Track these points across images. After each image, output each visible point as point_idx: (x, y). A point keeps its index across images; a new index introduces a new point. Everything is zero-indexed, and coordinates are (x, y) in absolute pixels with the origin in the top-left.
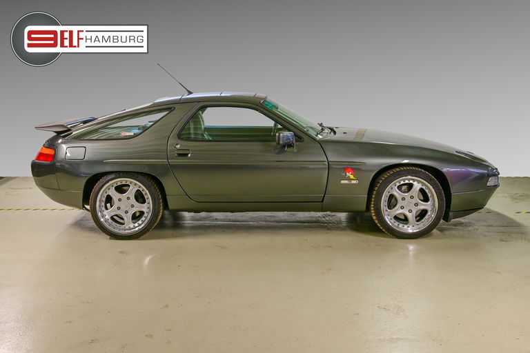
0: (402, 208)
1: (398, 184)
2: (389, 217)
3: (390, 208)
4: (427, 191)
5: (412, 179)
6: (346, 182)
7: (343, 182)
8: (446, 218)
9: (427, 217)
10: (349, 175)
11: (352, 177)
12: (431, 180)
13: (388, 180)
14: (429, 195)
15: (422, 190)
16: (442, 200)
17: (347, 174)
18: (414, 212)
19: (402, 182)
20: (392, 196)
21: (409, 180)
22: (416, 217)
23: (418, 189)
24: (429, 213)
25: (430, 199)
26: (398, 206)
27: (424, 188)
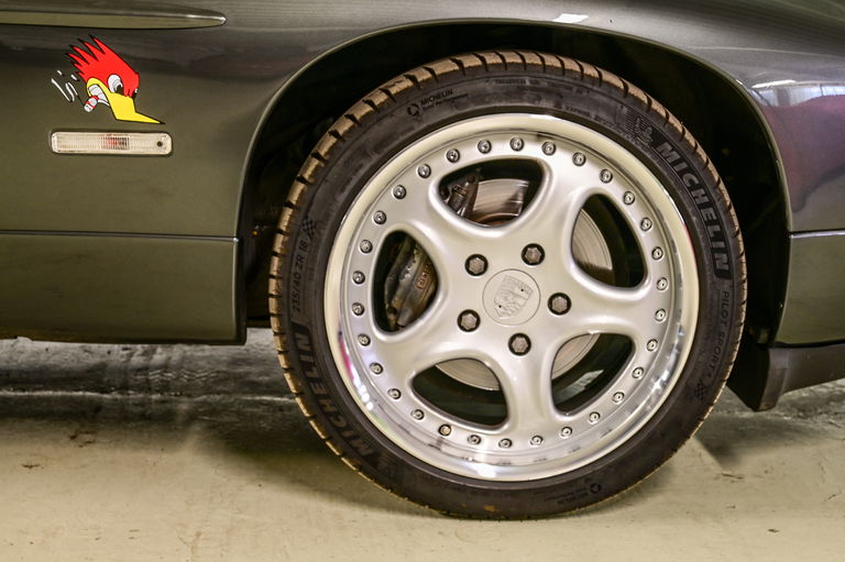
0: (469, 320)
1: (443, 167)
2: (384, 382)
3: (387, 320)
4: (633, 215)
5: (540, 136)
6: (91, 143)
7: (63, 142)
8: (752, 384)
9: (624, 381)
10: (109, 93)
11: (124, 108)
12: (657, 139)
13: (378, 131)
14: (646, 240)
15: (599, 208)
16: (725, 274)
17: (94, 86)
18: (545, 350)
19: (472, 156)
20: (399, 248)
21: (518, 136)
22: (558, 384)
23: (576, 197)
24: (641, 358)
25: (654, 267)
26: (444, 308)
27: (614, 191)
